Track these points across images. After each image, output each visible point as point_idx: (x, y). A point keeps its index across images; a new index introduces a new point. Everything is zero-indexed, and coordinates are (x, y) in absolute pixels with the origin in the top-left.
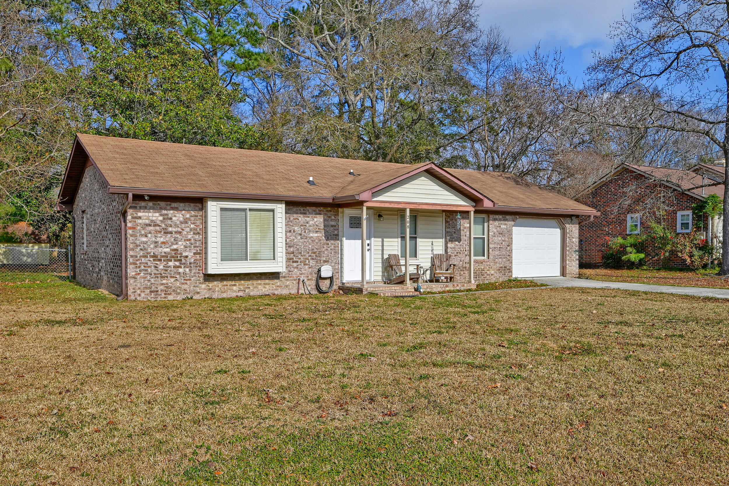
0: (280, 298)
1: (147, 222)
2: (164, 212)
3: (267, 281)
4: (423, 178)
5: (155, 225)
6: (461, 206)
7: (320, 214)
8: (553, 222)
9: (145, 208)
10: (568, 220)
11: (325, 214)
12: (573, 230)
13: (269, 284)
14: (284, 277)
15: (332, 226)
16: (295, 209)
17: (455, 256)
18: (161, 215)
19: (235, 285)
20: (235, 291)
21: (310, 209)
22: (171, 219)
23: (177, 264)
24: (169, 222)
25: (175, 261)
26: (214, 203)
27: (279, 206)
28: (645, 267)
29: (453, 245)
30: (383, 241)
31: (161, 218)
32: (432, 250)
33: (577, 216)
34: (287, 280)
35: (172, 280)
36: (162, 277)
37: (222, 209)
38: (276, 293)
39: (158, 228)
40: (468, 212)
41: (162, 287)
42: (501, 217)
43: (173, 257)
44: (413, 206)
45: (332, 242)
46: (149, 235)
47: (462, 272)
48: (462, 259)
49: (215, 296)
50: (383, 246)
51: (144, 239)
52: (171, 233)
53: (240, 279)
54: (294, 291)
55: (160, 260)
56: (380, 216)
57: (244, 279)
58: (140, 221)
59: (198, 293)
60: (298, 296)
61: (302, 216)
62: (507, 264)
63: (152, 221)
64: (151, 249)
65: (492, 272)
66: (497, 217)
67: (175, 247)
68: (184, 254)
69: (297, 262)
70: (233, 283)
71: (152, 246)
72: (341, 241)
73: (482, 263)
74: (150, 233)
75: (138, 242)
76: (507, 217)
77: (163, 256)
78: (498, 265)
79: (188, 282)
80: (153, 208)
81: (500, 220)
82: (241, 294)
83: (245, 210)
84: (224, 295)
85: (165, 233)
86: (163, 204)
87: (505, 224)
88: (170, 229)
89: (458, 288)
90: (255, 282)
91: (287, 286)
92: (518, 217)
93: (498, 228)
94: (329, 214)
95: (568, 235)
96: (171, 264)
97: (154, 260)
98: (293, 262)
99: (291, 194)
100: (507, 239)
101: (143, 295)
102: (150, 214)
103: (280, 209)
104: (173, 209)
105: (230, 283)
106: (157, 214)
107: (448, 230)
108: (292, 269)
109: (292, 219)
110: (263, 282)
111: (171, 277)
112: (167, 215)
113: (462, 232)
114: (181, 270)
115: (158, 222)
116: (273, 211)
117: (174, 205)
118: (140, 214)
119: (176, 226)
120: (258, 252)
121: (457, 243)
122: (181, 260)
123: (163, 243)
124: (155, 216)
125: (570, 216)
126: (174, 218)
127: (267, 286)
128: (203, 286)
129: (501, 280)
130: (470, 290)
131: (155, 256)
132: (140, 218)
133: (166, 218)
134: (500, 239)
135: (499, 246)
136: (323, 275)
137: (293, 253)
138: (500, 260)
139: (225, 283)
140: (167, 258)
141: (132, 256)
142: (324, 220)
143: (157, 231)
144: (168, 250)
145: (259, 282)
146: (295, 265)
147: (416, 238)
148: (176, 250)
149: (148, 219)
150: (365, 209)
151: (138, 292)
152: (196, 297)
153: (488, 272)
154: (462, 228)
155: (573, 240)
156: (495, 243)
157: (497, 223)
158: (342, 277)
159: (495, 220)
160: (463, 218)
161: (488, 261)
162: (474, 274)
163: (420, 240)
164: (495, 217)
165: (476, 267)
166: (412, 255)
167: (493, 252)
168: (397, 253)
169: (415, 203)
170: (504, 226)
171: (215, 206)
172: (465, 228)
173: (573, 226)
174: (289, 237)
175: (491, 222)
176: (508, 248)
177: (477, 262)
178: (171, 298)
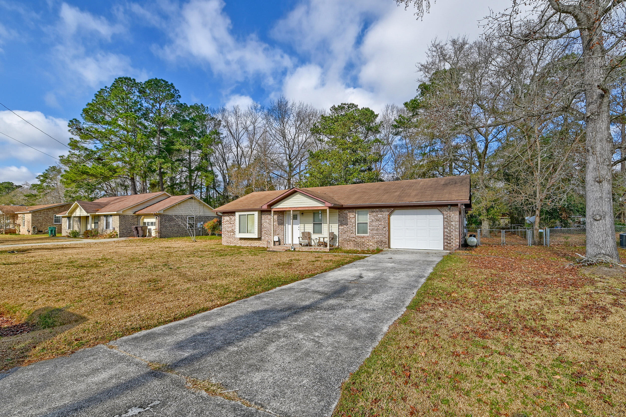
1: (226, 220)
4: (298, 195)
5: (228, 221)
7: (276, 214)
10: (447, 208)
15: (281, 219)
16: (267, 213)
17: (344, 233)
18: (229, 218)
19: (248, 242)
24: (231, 220)
25: (233, 233)
29: (342, 227)
30: (304, 226)
33: (456, 205)
34: (264, 241)
35: (232, 239)
36: (229, 238)
37: (240, 215)
38: (260, 246)
41: (230, 241)
42: (377, 210)
43: (232, 231)
44: (294, 209)
45: (281, 226)
47: (349, 243)
48: (349, 235)
49: (242, 245)
50: (304, 228)
51: (226, 226)
53: (249, 240)
54: (266, 246)
56: (302, 214)
58: (224, 220)
61: (269, 216)
62: (384, 239)
64: (227, 229)
65: (371, 244)
66: (375, 210)
68: (235, 230)
72: (285, 226)
73: (363, 238)
75: (224, 227)
76: (383, 210)
77: (230, 231)
78: (376, 239)
79: (235, 240)
80: (227, 216)
81: (377, 212)
82: (249, 245)
83: (245, 215)
84: (245, 245)
85: (230, 224)
86: (230, 214)
87: (382, 214)
91: (264, 244)
92: (392, 209)
93: (376, 217)
94: (279, 214)
96: (231, 234)
97: (228, 232)
98: (266, 234)
102: (227, 218)
103: (256, 213)
108: (266, 237)
110: (256, 241)
113: (348, 220)
116: (254, 215)
118: (225, 218)
121: (345, 226)
123: (230, 227)
127: (257, 243)
128: (239, 241)
134: (377, 223)
135: (376, 228)
136: (275, 240)
137: (266, 230)
138: (377, 236)
139: (245, 241)
141: (223, 231)
142: (278, 217)
144: (231, 229)
147: (321, 223)
148: (233, 229)
150: (272, 212)
151: (224, 242)
152: (237, 245)
153: (368, 244)
154: (348, 218)
155: (452, 223)
156: (373, 226)
157: (374, 214)
158: (286, 241)
159: (373, 212)
160: (349, 212)
161: (368, 237)
162: (357, 244)
163: (324, 225)
164: (373, 210)
165: (359, 240)
166: (320, 232)
167: (372, 231)
168: (311, 231)
169: (295, 208)
170: (380, 216)
171: (237, 214)
172: (351, 217)
173: (451, 212)
174: (265, 224)
175: (370, 213)
176: (384, 229)
177: (359, 237)
178: (231, 245)
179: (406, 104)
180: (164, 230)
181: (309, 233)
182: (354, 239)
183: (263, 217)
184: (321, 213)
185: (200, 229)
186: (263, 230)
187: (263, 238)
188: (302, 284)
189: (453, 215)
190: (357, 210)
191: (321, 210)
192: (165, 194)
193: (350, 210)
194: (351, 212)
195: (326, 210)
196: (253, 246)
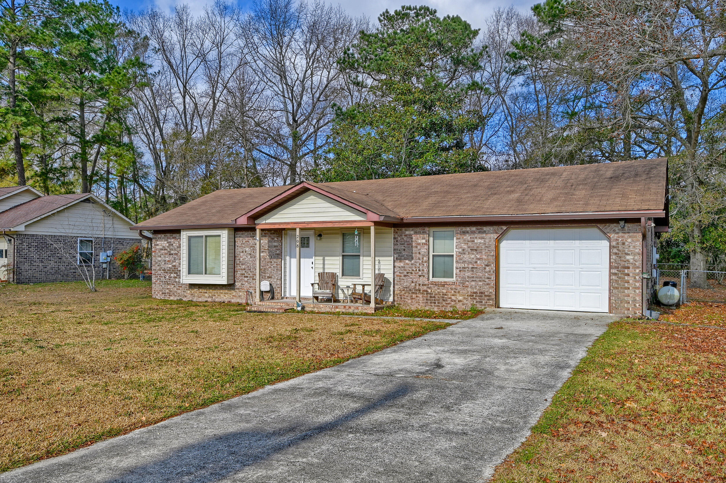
0: (234, 305)
1: (161, 247)
2: (169, 240)
3: (226, 291)
5: (165, 250)
7: (265, 236)
10: (615, 226)
11: (270, 236)
12: (632, 242)
13: (228, 294)
14: (238, 289)
15: (275, 246)
16: (246, 233)
17: (405, 276)
18: (168, 243)
19: (206, 293)
20: (206, 297)
22: (172, 245)
23: (175, 275)
24: (171, 247)
25: (174, 273)
27: (223, 232)
29: (402, 264)
30: (324, 260)
31: (168, 245)
32: (379, 269)
34: (240, 291)
35: (173, 286)
36: (168, 284)
37: (189, 237)
38: (233, 301)
39: (166, 251)
42: (474, 229)
43: (173, 270)
44: (302, 226)
45: (275, 260)
46: (162, 256)
47: (414, 296)
48: (415, 280)
50: (324, 264)
51: (160, 259)
52: (172, 254)
53: (210, 289)
54: (244, 301)
55: (167, 273)
56: (320, 235)
58: (158, 247)
59: (186, 296)
60: (246, 305)
61: (251, 239)
63: (163, 247)
64: (163, 266)
65: (461, 298)
66: (468, 229)
67: (174, 264)
69: (247, 277)
71: (163, 263)
72: (285, 260)
73: (444, 286)
74: (162, 254)
75: (157, 261)
76: (485, 228)
77: (168, 270)
78: (469, 289)
79: (181, 288)
80: (163, 238)
81: (473, 232)
82: (210, 300)
83: (202, 237)
84: (200, 300)
85: (170, 254)
86: (168, 235)
87: (482, 238)
88: (172, 252)
91: (240, 296)
92: (504, 228)
93: (470, 244)
94: (272, 236)
96: (172, 275)
97: (164, 273)
98: (245, 277)
100: (484, 257)
101: (159, 295)
102: (163, 242)
104: (173, 238)
105: (203, 291)
106: (166, 242)
107: (396, 247)
108: (244, 283)
109: (244, 242)
110: (223, 291)
111: (172, 284)
112: (170, 242)
113: (414, 249)
115: (166, 248)
117: (174, 235)
118: (158, 243)
119: (175, 249)
121: (407, 261)
122: (177, 273)
123: (168, 261)
124: (164, 243)
126: (174, 245)
127: (226, 295)
128: (189, 292)
131: (164, 270)
132: (158, 245)
133: (171, 244)
134: (473, 256)
135: (471, 266)
136: (263, 289)
137: (245, 269)
138: (473, 283)
139: (201, 290)
140: (170, 271)
141: (154, 270)
142: (269, 242)
143: (165, 254)
144: (170, 266)
145: (221, 291)
146: (246, 279)
147: (359, 256)
148: (175, 266)
149: (161, 245)
151: (157, 293)
152: (184, 299)
153: (453, 298)
154: (414, 244)
155: (628, 257)
156: (464, 262)
157: (468, 237)
158: (285, 292)
159: (464, 233)
160: (416, 233)
161: (453, 284)
162: (431, 298)
163: (365, 258)
164: (464, 229)
165: (435, 290)
166: (356, 273)
167: (462, 273)
168: (338, 271)
169: (304, 223)
170: (479, 241)
171: (185, 235)
172: (419, 244)
173: (626, 235)
174: (242, 257)
175: (459, 236)
176: (488, 269)
177: (435, 284)
178: (172, 298)
179: (536, 9)
180: (26, 266)
181: (333, 276)
182: (425, 288)
183: (240, 241)
184: (359, 234)
185: (104, 266)
186: (238, 268)
187: (238, 284)
188: (319, 379)
189: (629, 240)
190: (432, 229)
191: (359, 228)
192: (27, 191)
193: (418, 229)
194: (419, 233)
195: (369, 228)
196: (217, 300)
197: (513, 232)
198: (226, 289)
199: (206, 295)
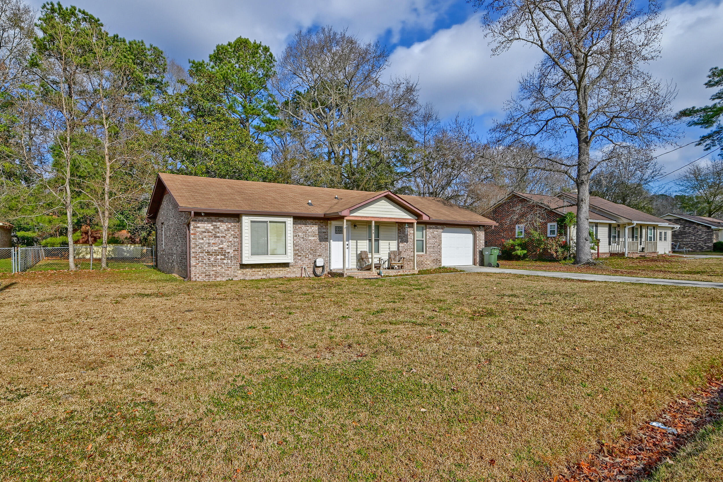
0: (290, 280)
1: (203, 230)
2: (214, 223)
3: (281, 269)
4: (383, 201)
5: (208, 232)
6: (408, 219)
7: (316, 224)
8: (468, 230)
9: (202, 221)
10: (478, 228)
11: (319, 225)
12: (481, 235)
13: (282, 270)
14: (292, 266)
15: (324, 232)
16: (299, 221)
17: (404, 252)
18: (212, 225)
19: (260, 271)
20: (260, 275)
21: (310, 221)
22: (219, 228)
23: (223, 257)
24: (218, 230)
25: (221, 255)
26: (247, 218)
27: (289, 219)
28: (527, 259)
29: (403, 245)
30: (357, 243)
31: (212, 228)
32: (389, 248)
33: (484, 226)
34: (294, 268)
35: (220, 268)
36: (213, 266)
37: (252, 222)
38: (287, 276)
39: (210, 234)
40: (413, 223)
41: (213, 272)
42: (434, 226)
43: (220, 253)
44: (376, 220)
45: (324, 243)
46: (205, 239)
47: (409, 263)
48: (409, 254)
49: (247, 278)
50: (357, 245)
51: (201, 241)
52: (219, 237)
53: (264, 267)
54: (299, 275)
55: (212, 255)
56: (355, 226)
57: (266, 267)
58: (198, 229)
59: (236, 276)
60: (301, 278)
61: (304, 226)
62: (438, 257)
63: (206, 229)
64: (206, 248)
65: (429, 263)
66: (432, 226)
67: (221, 246)
68: (227, 251)
69: (300, 256)
70: (259, 270)
71: (206, 246)
72: (330, 242)
73: (422, 256)
74: (205, 237)
75: (197, 243)
76: (438, 226)
77: (213, 252)
78: (432, 258)
79: (230, 269)
80: (207, 221)
81: (434, 228)
84: (253, 278)
85: (215, 237)
88: (218, 235)
89: (406, 273)
90: (273, 269)
91: (294, 272)
92: (445, 227)
93: (432, 234)
94: (322, 225)
95: (478, 238)
96: (218, 257)
97: (208, 255)
98: (298, 256)
99: (297, 211)
100: (438, 241)
101: (200, 277)
102: (205, 225)
104: (220, 221)
105: (257, 270)
106: (210, 225)
107: (400, 235)
108: (298, 261)
109: (297, 227)
110: (278, 269)
111: (219, 266)
112: (216, 225)
113: (409, 236)
114: (225, 261)
115: (210, 230)
116: (285, 222)
117: (221, 219)
118: (198, 225)
119: (222, 232)
120: (275, 249)
121: (405, 243)
122: (225, 255)
123: (214, 244)
124: (208, 226)
125: (479, 226)
126: (221, 228)
127: (281, 272)
128: (240, 272)
129: (434, 268)
130: (414, 274)
131: (208, 252)
132: (199, 227)
133: (216, 227)
134: (433, 241)
135: (433, 246)
136: (318, 265)
137: (298, 250)
138: (434, 254)
139: (254, 270)
140: (216, 253)
141: (193, 252)
142: (319, 229)
143: (209, 236)
144: (217, 248)
145: (276, 269)
146: (299, 258)
147: (378, 240)
148: (222, 248)
149: (204, 228)
150: (345, 221)
151: (198, 275)
153: (426, 263)
155: (481, 241)
156: (430, 244)
159: (430, 228)
160: (409, 227)
161: (426, 255)
163: (382, 242)
164: (430, 226)
165: (418, 259)
166: (376, 251)
167: (429, 249)
168: (367, 250)
169: (378, 218)
170: (436, 232)
172: (411, 233)
173: (479, 232)
175: (428, 230)
176: (439, 247)
177: (418, 256)
194: (411, 227)
196: (271, 277)
197: (446, 229)
198: (280, 267)
199: (260, 273)
